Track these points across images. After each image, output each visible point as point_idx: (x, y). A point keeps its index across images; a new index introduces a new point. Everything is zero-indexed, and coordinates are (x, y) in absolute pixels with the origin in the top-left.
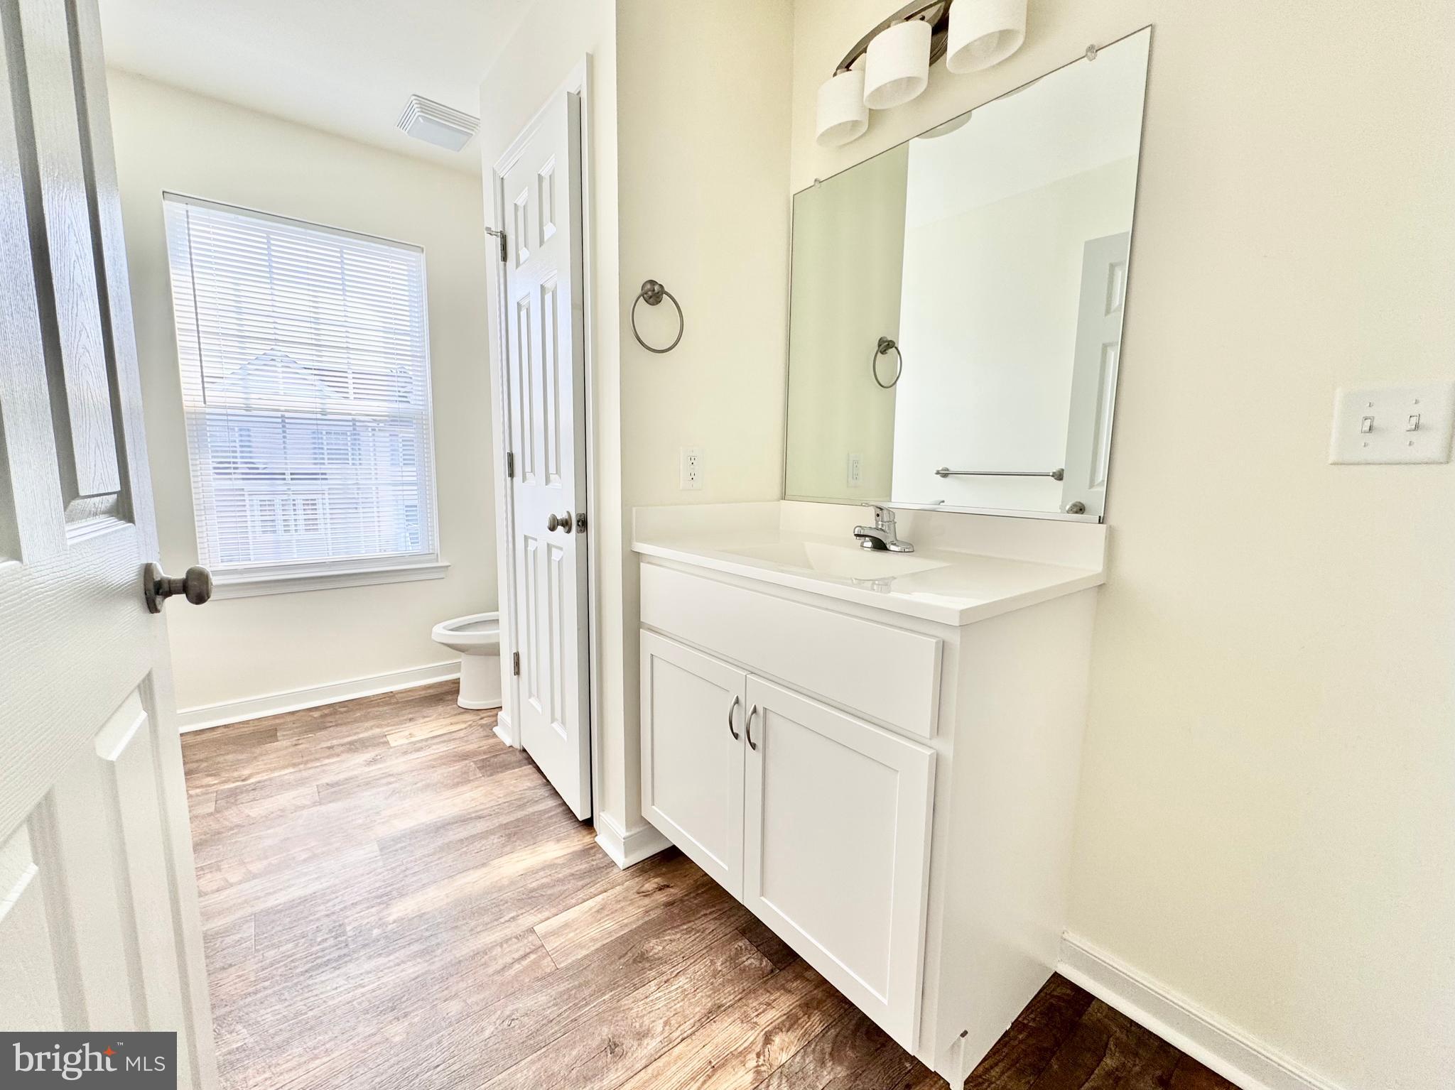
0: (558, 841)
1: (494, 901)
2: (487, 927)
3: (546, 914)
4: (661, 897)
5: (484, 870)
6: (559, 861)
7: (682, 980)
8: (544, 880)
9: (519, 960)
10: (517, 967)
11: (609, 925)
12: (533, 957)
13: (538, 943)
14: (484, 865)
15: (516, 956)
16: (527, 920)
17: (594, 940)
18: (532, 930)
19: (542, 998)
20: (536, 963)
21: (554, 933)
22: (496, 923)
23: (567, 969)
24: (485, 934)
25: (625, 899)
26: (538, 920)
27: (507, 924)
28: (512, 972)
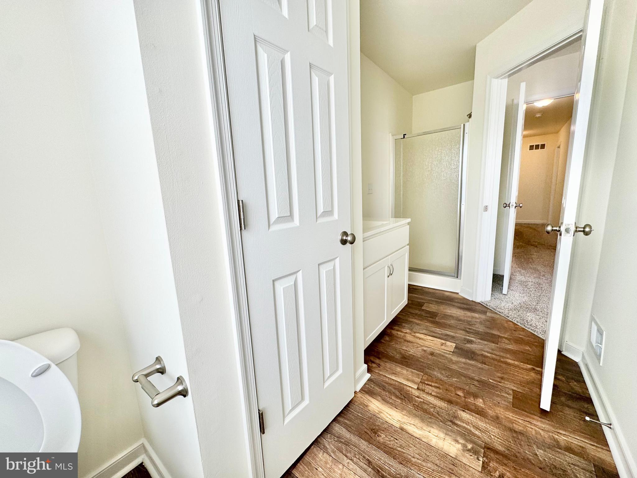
0: (367, 406)
1: (417, 409)
2: (429, 403)
3: (408, 388)
4: (377, 361)
5: (405, 427)
6: (379, 398)
7: (404, 348)
8: (393, 398)
9: (431, 386)
10: (433, 384)
11: (399, 369)
12: (426, 382)
13: (420, 384)
14: (402, 429)
15: (430, 387)
16: (416, 393)
17: (407, 370)
18: (418, 389)
19: (435, 373)
20: (428, 380)
21: (413, 382)
22: (425, 402)
23: (422, 372)
24: (432, 402)
25: (385, 369)
26: (412, 389)
27: (422, 398)
28: (436, 385)
